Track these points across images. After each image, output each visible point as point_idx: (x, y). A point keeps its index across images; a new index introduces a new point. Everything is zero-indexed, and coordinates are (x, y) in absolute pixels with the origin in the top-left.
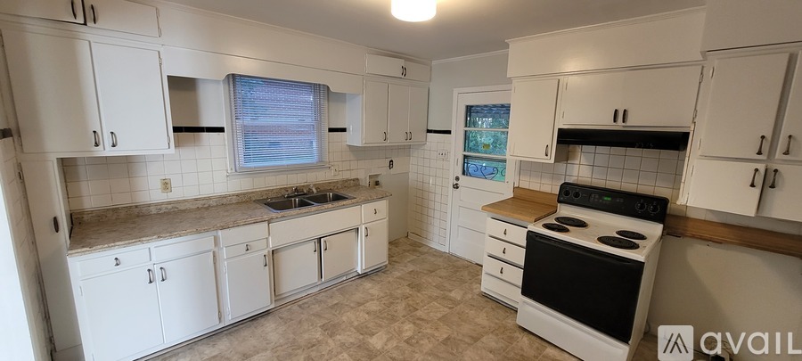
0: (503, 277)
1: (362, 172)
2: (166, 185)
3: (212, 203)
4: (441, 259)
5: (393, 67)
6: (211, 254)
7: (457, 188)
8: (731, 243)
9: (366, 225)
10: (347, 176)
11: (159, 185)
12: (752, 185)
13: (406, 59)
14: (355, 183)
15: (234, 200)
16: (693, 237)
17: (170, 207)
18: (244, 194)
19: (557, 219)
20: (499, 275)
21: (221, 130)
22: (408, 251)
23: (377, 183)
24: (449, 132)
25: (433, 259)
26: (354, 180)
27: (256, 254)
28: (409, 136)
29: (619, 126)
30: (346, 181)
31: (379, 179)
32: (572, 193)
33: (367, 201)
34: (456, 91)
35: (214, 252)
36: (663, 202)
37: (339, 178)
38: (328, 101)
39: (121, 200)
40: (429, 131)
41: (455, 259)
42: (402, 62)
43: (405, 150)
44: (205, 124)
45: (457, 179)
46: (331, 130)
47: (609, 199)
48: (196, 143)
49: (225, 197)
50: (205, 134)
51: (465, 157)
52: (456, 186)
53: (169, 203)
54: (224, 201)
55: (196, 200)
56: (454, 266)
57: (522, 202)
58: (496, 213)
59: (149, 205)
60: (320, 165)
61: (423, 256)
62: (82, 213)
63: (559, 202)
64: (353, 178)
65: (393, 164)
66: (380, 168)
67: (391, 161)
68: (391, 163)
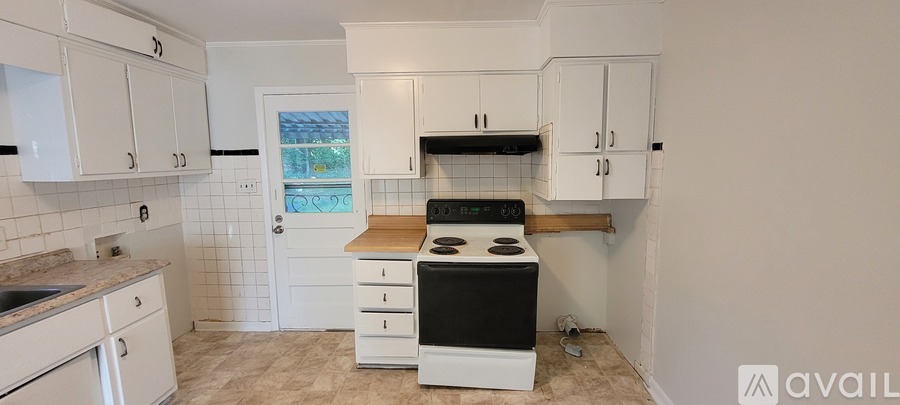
0: (388, 332)
1: (77, 234)
4: (272, 344)
7: (281, 231)
8: (566, 230)
9: (118, 335)
12: (598, 174)
13: (159, 28)
14: (64, 259)
16: (542, 231)
19: (436, 242)
20: (383, 332)
22: (207, 352)
23: (116, 252)
24: (255, 152)
25: (257, 349)
26: (56, 254)
28: (181, 160)
29: (480, 131)
30: (34, 259)
31: (119, 243)
32: (441, 211)
33: (113, 286)
34: (258, 92)
36: (520, 204)
40: (214, 153)
41: (292, 335)
42: (152, 31)
43: (168, 185)
45: (279, 219)
47: (477, 209)
51: (287, 187)
52: (278, 230)
56: (296, 345)
57: (382, 232)
58: (367, 251)
61: (239, 350)
63: (429, 222)
64: (51, 249)
65: (147, 213)
66: (119, 222)
67: (145, 207)
68: (144, 211)
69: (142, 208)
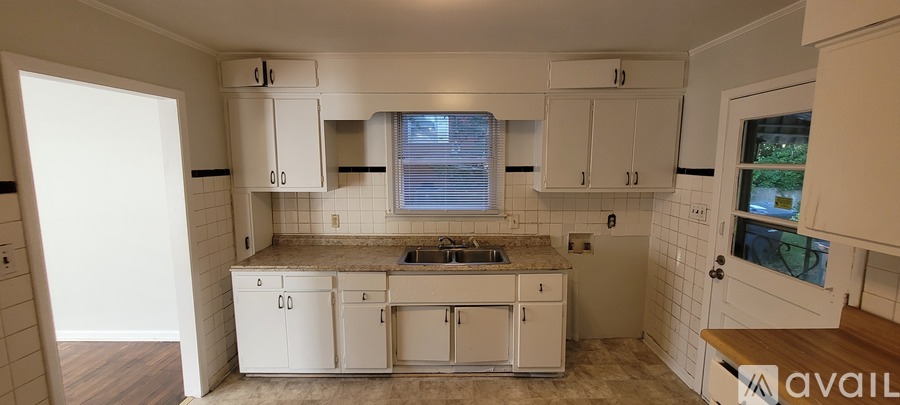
1: (557, 228)
2: (336, 220)
3: (370, 242)
5: (601, 73)
6: (330, 294)
7: (720, 277)
9: (524, 305)
10: (532, 230)
11: (330, 220)
13: (622, 58)
14: (542, 243)
15: (390, 242)
17: (335, 241)
18: (401, 238)
21: (382, 170)
23: (586, 247)
24: (710, 172)
26: (541, 238)
27: (371, 306)
28: (633, 178)
30: (529, 238)
31: (591, 241)
33: (524, 271)
34: (725, 96)
35: (333, 294)
37: (520, 232)
38: (507, 131)
39: (305, 230)
42: (615, 64)
44: (370, 164)
46: (509, 169)
48: (361, 181)
49: (382, 238)
50: (369, 174)
52: (717, 275)
53: (336, 237)
54: (381, 242)
55: (357, 237)
59: (321, 237)
60: (493, 214)
62: (279, 236)
64: (541, 234)
65: (614, 221)
66: (591, 224)
67: (613, 216)
68: (612, 219)
69: (610, 217)
